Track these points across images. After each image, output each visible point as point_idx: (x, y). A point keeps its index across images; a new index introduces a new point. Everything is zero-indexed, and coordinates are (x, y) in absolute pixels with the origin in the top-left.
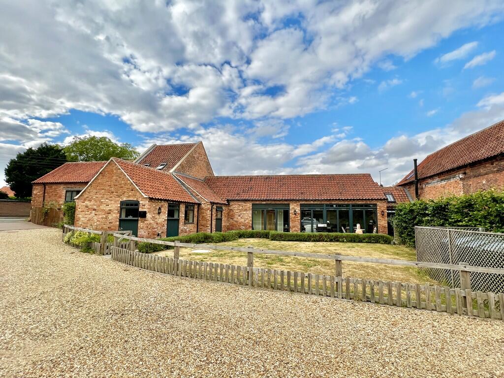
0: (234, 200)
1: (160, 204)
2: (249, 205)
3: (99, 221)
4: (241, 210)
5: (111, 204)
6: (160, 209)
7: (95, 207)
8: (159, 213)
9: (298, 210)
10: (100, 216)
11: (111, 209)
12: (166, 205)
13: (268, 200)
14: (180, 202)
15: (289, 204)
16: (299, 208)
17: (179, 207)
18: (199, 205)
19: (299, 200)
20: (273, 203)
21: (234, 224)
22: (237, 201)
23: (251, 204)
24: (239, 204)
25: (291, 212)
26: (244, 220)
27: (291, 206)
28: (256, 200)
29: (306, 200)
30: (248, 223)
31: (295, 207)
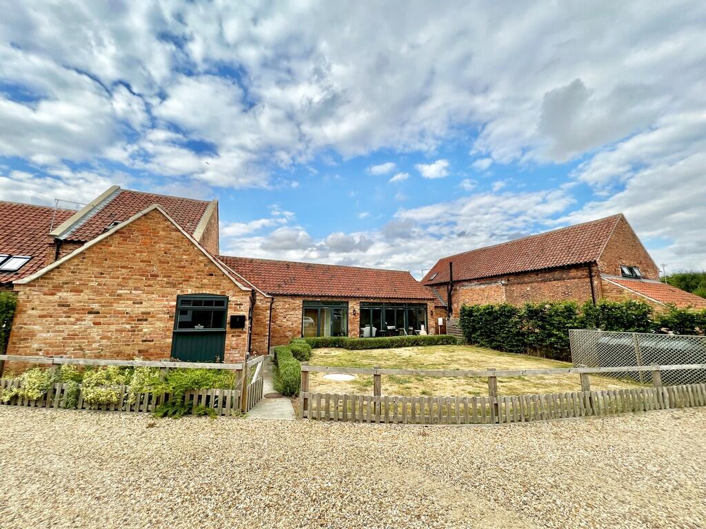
0: (278, 295)
2: (299, 302)
3: (109, 338)
4: (287, 310)
5: (150, 300)
7: (96, 307)
9: (358, 309)
10: (113, 328)
11: (148, 310)
13: (324, 296)
15: (347, 303)
21: (277, 330)
22: (283, 295)
23: (301, 301)
24: (285, 300)
25: (351, 311)
26: (290, 323)
27: (350, 306)
28: (309, 296)
29: (367, 298)
30: (297, 327)
31: (354, 306)
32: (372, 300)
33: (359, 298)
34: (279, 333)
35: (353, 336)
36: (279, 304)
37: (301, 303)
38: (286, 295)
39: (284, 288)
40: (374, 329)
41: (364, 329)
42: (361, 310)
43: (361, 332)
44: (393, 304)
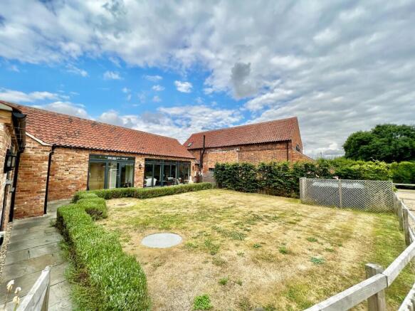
2: (85, 156)
4: (70, 163)
16: (144, 163)
21: (56, 183)
22: (65, 147)
23: (88, 154)
24: (68, 152)
25: (137, 165)
26: (74, 176)
27: (137, 160)
28: (97, 150)
29: (151, 155)
30: (82, 180)
31: (140, 162)
32: (154, 157)
33: (144, 154)
34: (59, 187)
35: (138, 186)
36: (60, 156)
37: (88, 157)
38: (70, 148)
39: (67, 141)
40: (155, 180)
41: (147, 180)
42: (146, 165)
43: (145, 182)
44: (170, 161)
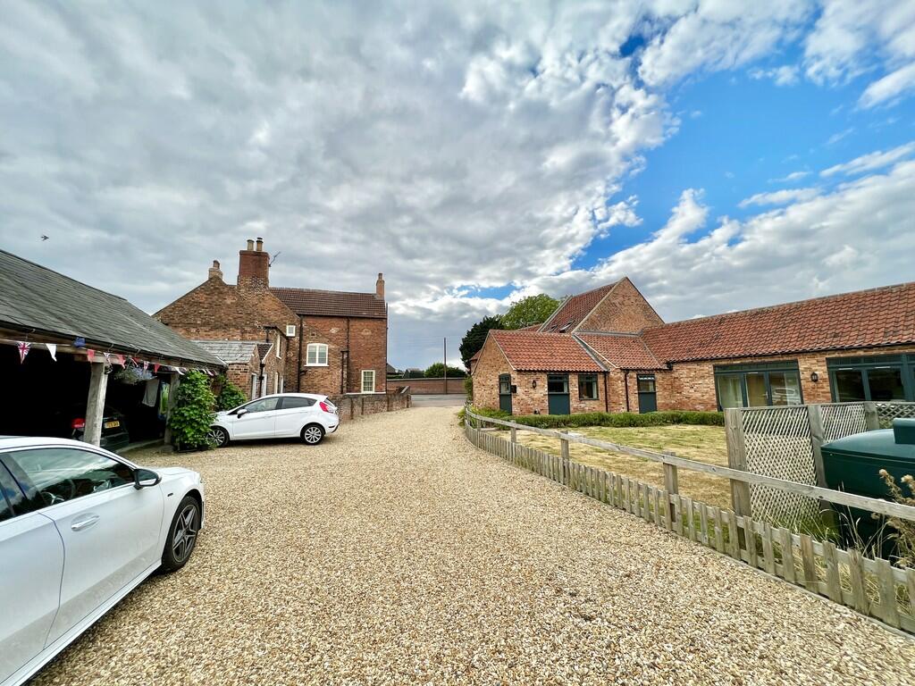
0: (678, 362)
1: (533, 377)
2: (708, 368)
4: (694, 378)
5: (493, 379)
6: (534, 382)
7: (484, 383)
8: (534, 387)
9: (822, 371)
10: (487, 392)
11: (493, 384)
12: (545, 377)
13: (745, 357)
14: (567, 373)
15: (796, 361)
16: (825, 368)
17: (568, 379)
18: (606, 374)
19: (819, 351)
20: (758, 360)
21: (684, 402)
22: (684, 362)
23: (712, 366)
24: (688, 367)
25: (804, 376)
26: (700, 395)
27: (803, 366)
28: (723, 359)
30: (710, 399)
31: (813, 367)
33: (825, 351)
34: (688, 405)
36: (681, 372)
37: (712, 369)
38: (688, 362)
42: (831, 373)
